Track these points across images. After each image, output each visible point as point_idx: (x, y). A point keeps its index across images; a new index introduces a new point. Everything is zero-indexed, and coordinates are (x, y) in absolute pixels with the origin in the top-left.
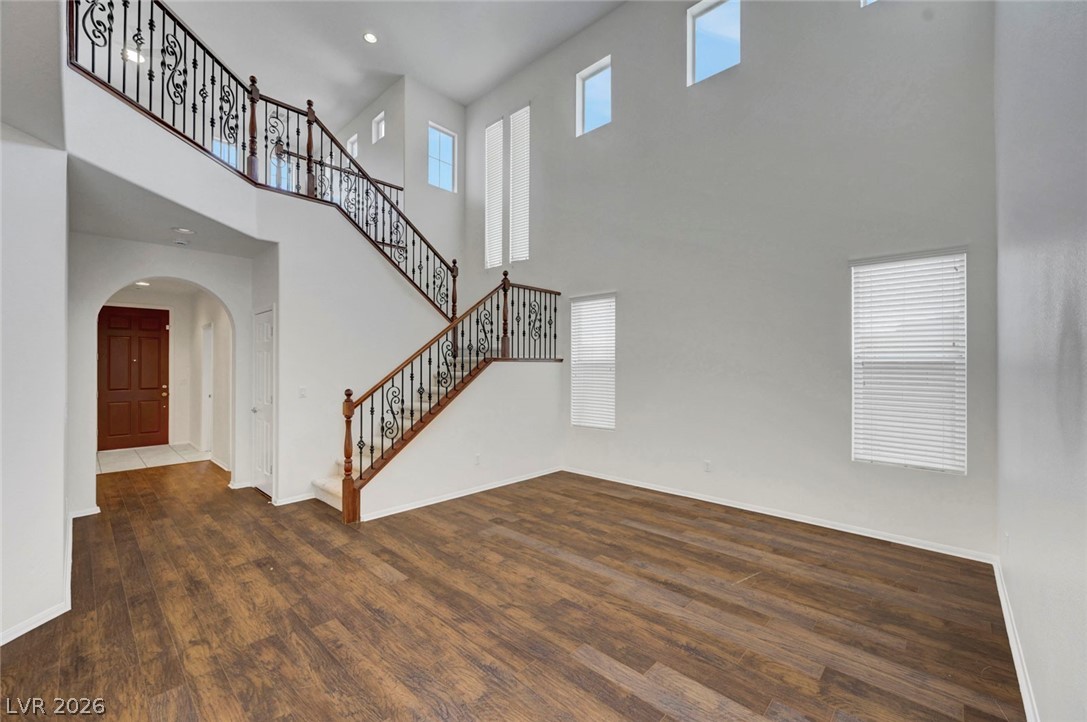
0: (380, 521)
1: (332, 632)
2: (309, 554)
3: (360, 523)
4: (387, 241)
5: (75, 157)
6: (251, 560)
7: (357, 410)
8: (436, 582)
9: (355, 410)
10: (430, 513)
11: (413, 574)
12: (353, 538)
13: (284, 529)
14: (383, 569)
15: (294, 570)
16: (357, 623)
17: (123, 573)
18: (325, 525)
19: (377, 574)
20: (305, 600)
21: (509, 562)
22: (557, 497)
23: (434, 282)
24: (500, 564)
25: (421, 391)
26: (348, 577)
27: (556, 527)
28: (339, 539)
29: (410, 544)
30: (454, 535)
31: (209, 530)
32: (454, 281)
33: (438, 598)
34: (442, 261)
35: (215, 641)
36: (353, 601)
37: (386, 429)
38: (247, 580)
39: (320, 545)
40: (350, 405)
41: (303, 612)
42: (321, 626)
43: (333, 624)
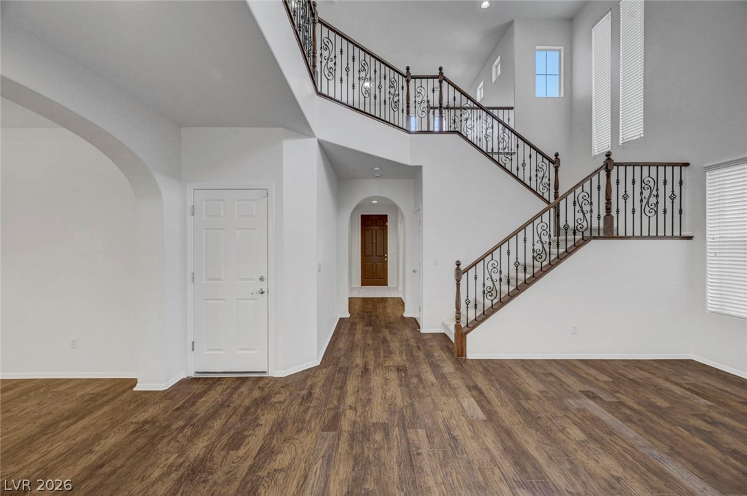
0: (480, 362)
1: (418, 438)
2: (427, 372)
3: (466, 360)
4: (496, 150)
5: (324, 141)
6: (396, 365)
7: (464, 276)
8: (508, 432)
9: (463, 276)
10: (523, 367)
11: (491, 416)
12: (457, 369)
13: (420, 349)
14: (469, 403)
15: (414, 380)
16: (437, 440)
17: (343, 353)
18: (443, 354)
19: (464, 405)
20: (412, 405)
21: (592, 445)
22: (678, 390)
23: (537, 175)
24: (579, 443)
25: (517, 264)
26: (444, 399)
27: (668, 426)
28: (448, 368)
29: (497, 389)
30: (538, 394)
31: (384, 339)
32: (556, 171)
33: (506, 450)
34: (544, 156)
35: (360, 410)
36: (440, 421)
37: (486, 292)
38: (389, 378)
39: (435, 367)
40: (459, 273)
41: (408, 413)
42: (414, 430)
43: (422, 432)
